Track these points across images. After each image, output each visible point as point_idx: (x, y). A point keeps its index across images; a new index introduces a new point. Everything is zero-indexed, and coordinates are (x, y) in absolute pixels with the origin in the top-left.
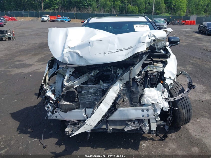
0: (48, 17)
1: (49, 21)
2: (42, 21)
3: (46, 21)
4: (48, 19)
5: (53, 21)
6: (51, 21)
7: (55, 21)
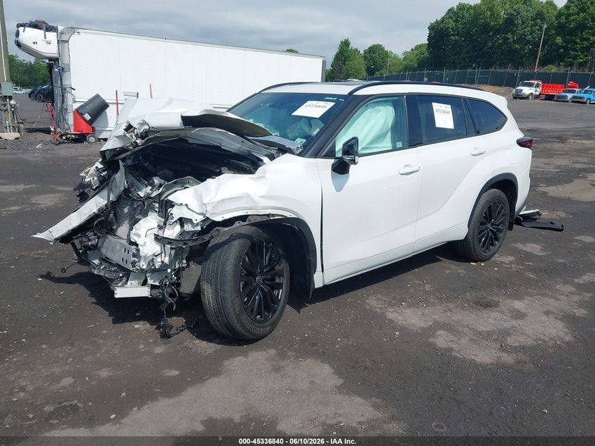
0: (538, 86)
1: (537, 97)
2: (515, 98)
3: (527, 98)
4: (534, 93)
5: (550, 98)
6: (543, 97)
7: (555, 99)
